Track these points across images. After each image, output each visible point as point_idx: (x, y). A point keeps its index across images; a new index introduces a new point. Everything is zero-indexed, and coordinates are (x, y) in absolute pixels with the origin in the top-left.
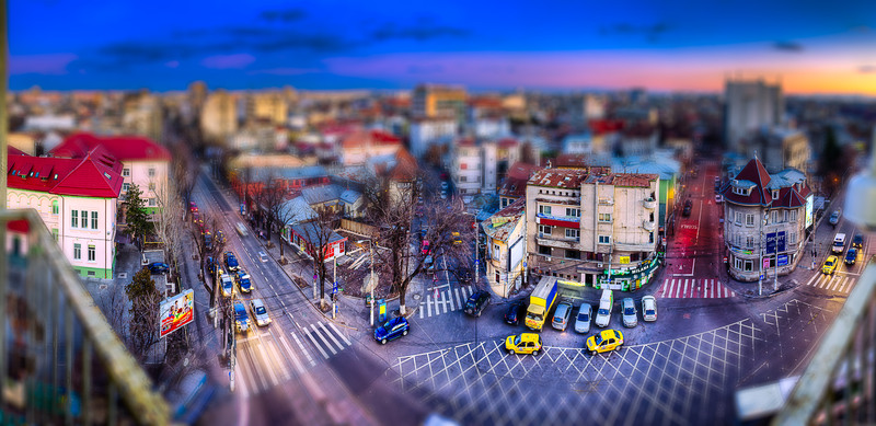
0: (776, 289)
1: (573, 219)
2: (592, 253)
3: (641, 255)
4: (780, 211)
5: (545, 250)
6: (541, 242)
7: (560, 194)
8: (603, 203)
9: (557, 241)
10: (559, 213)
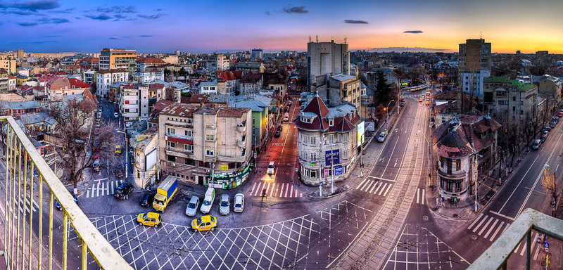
0: (332, 192)
1: (189, 138)
2: (202, 162)
3: (236, 164)
4: (336, 134)
5: (172, 158)
6: (169, 153)
7: (180, 121)
8: (209, 127)
9: (179, 152)
10: (180, 133)
